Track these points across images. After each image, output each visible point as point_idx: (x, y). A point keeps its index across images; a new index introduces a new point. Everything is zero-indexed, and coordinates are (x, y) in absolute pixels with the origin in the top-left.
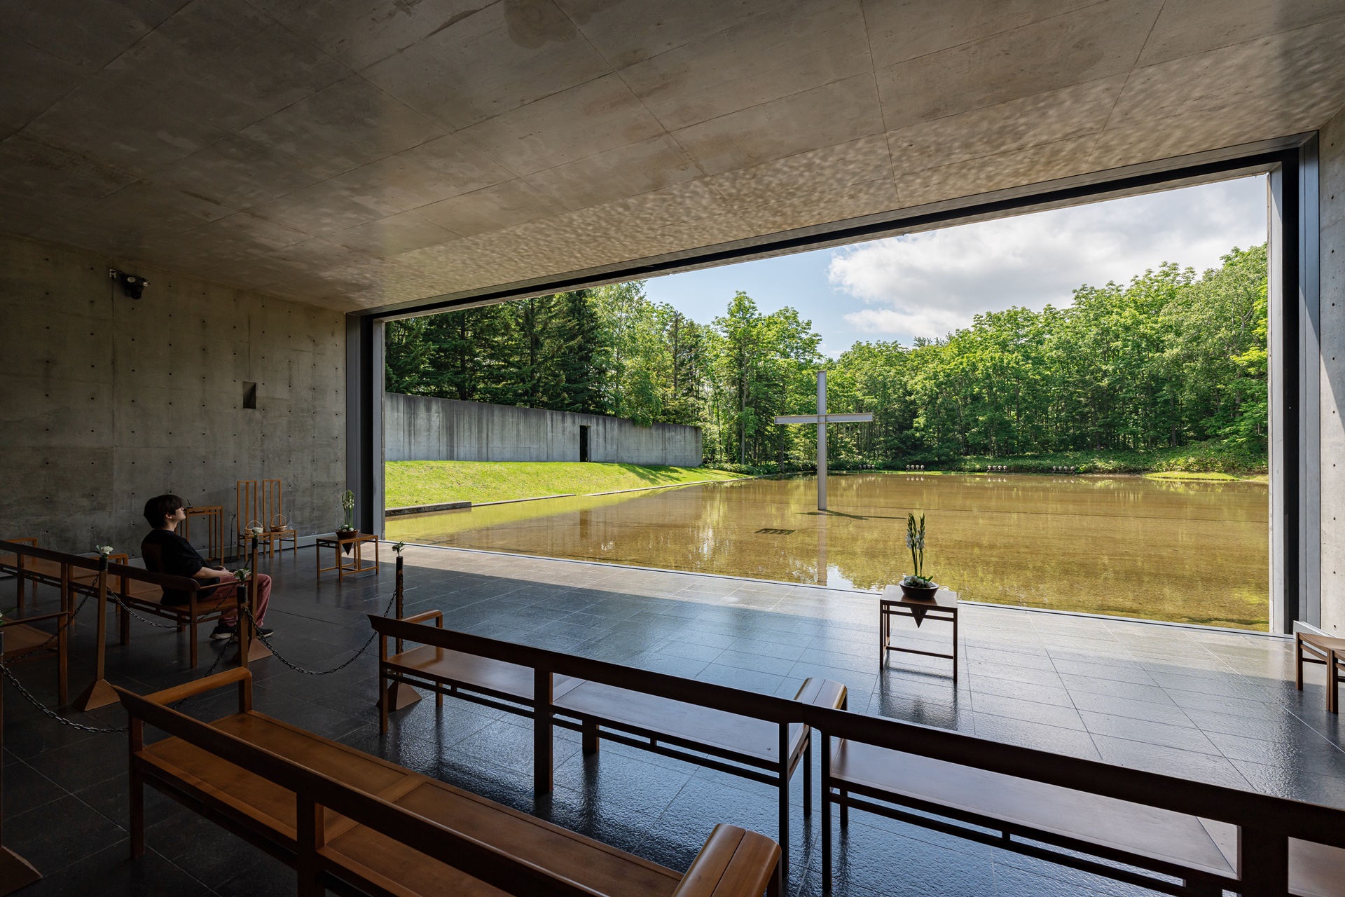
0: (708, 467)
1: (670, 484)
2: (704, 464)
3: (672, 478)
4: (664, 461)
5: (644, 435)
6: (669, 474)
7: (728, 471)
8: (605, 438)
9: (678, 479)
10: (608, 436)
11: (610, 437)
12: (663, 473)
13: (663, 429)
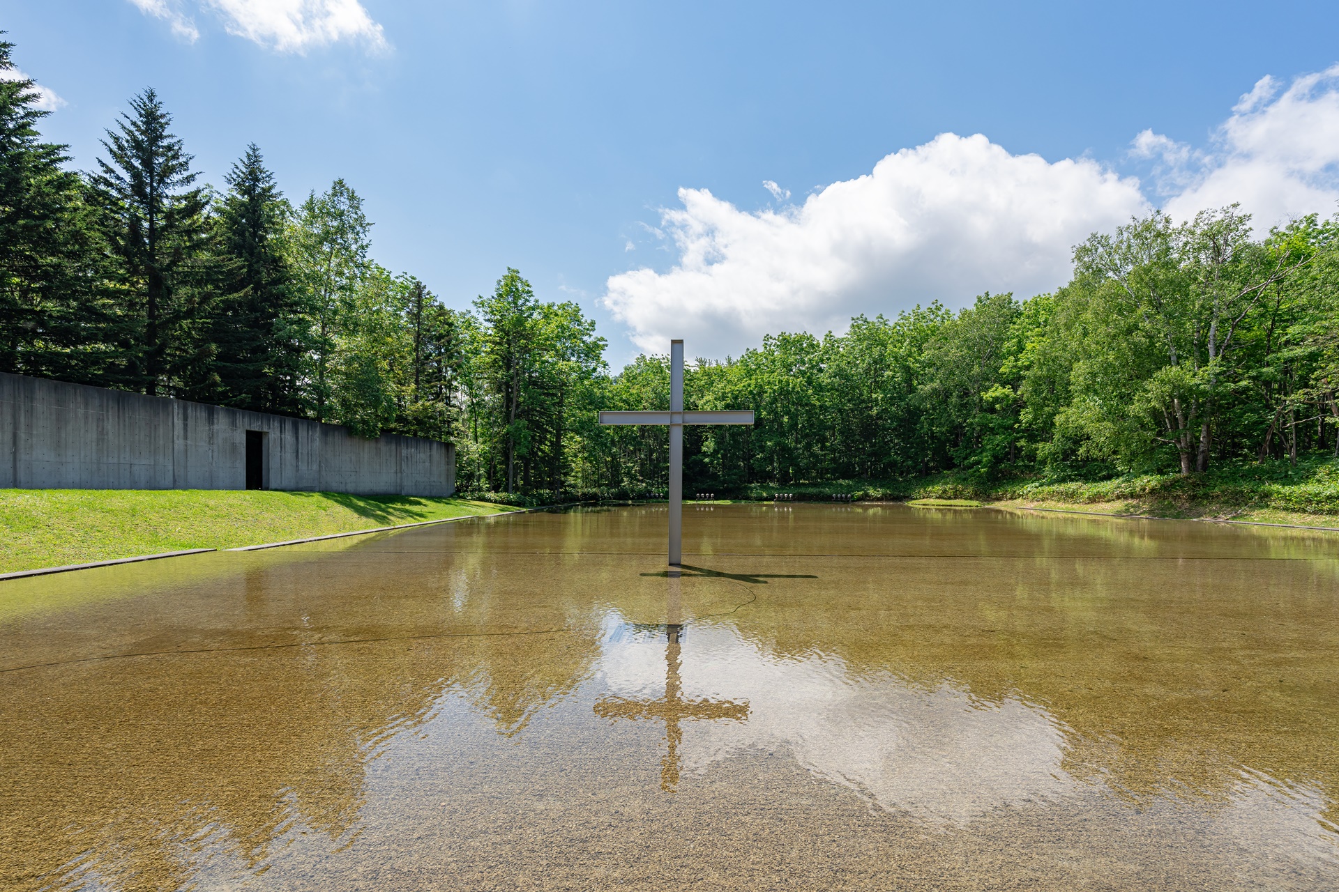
0: (464, 498)
1: (410, 522)
2: (457, 494)
3: (412, 514)
4: (398, 488)
5: (366, 450)
6: (407, 507)
7: (491, 502)
8: (297, 452)
9: (421, 515)
10: (303, 450)
11: (305, 452)
12: (399, 506)
13: (398, 443)
